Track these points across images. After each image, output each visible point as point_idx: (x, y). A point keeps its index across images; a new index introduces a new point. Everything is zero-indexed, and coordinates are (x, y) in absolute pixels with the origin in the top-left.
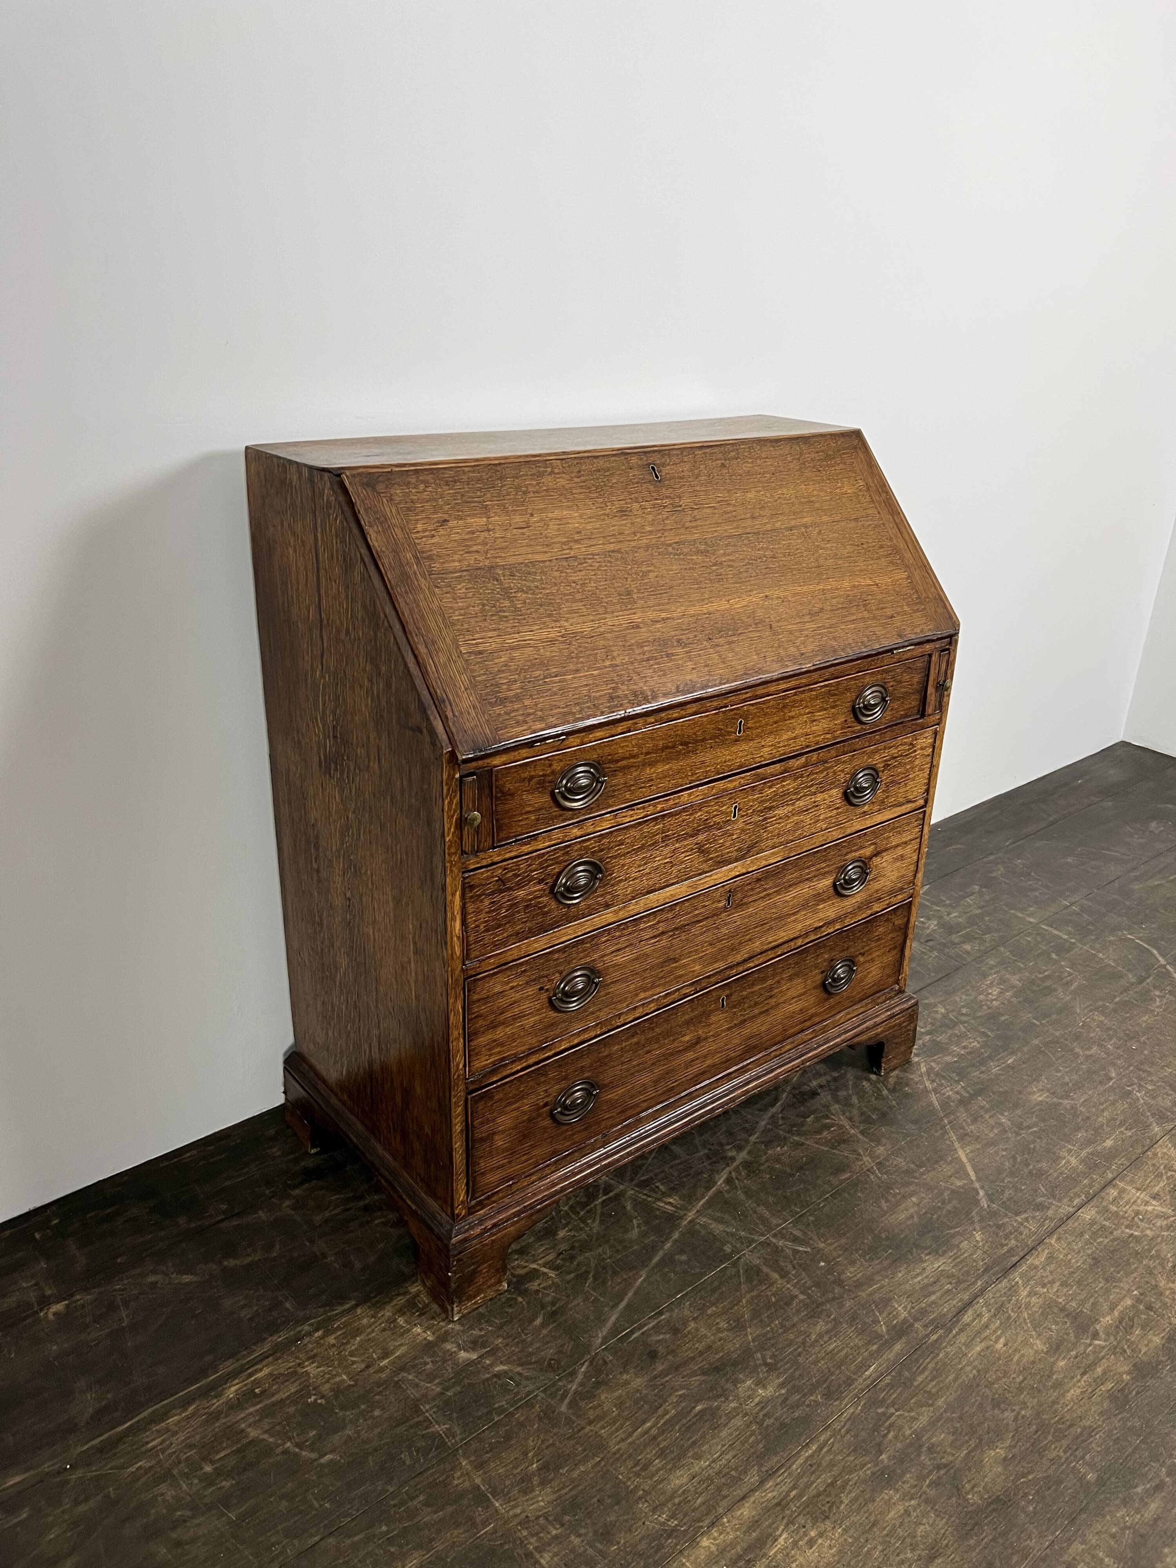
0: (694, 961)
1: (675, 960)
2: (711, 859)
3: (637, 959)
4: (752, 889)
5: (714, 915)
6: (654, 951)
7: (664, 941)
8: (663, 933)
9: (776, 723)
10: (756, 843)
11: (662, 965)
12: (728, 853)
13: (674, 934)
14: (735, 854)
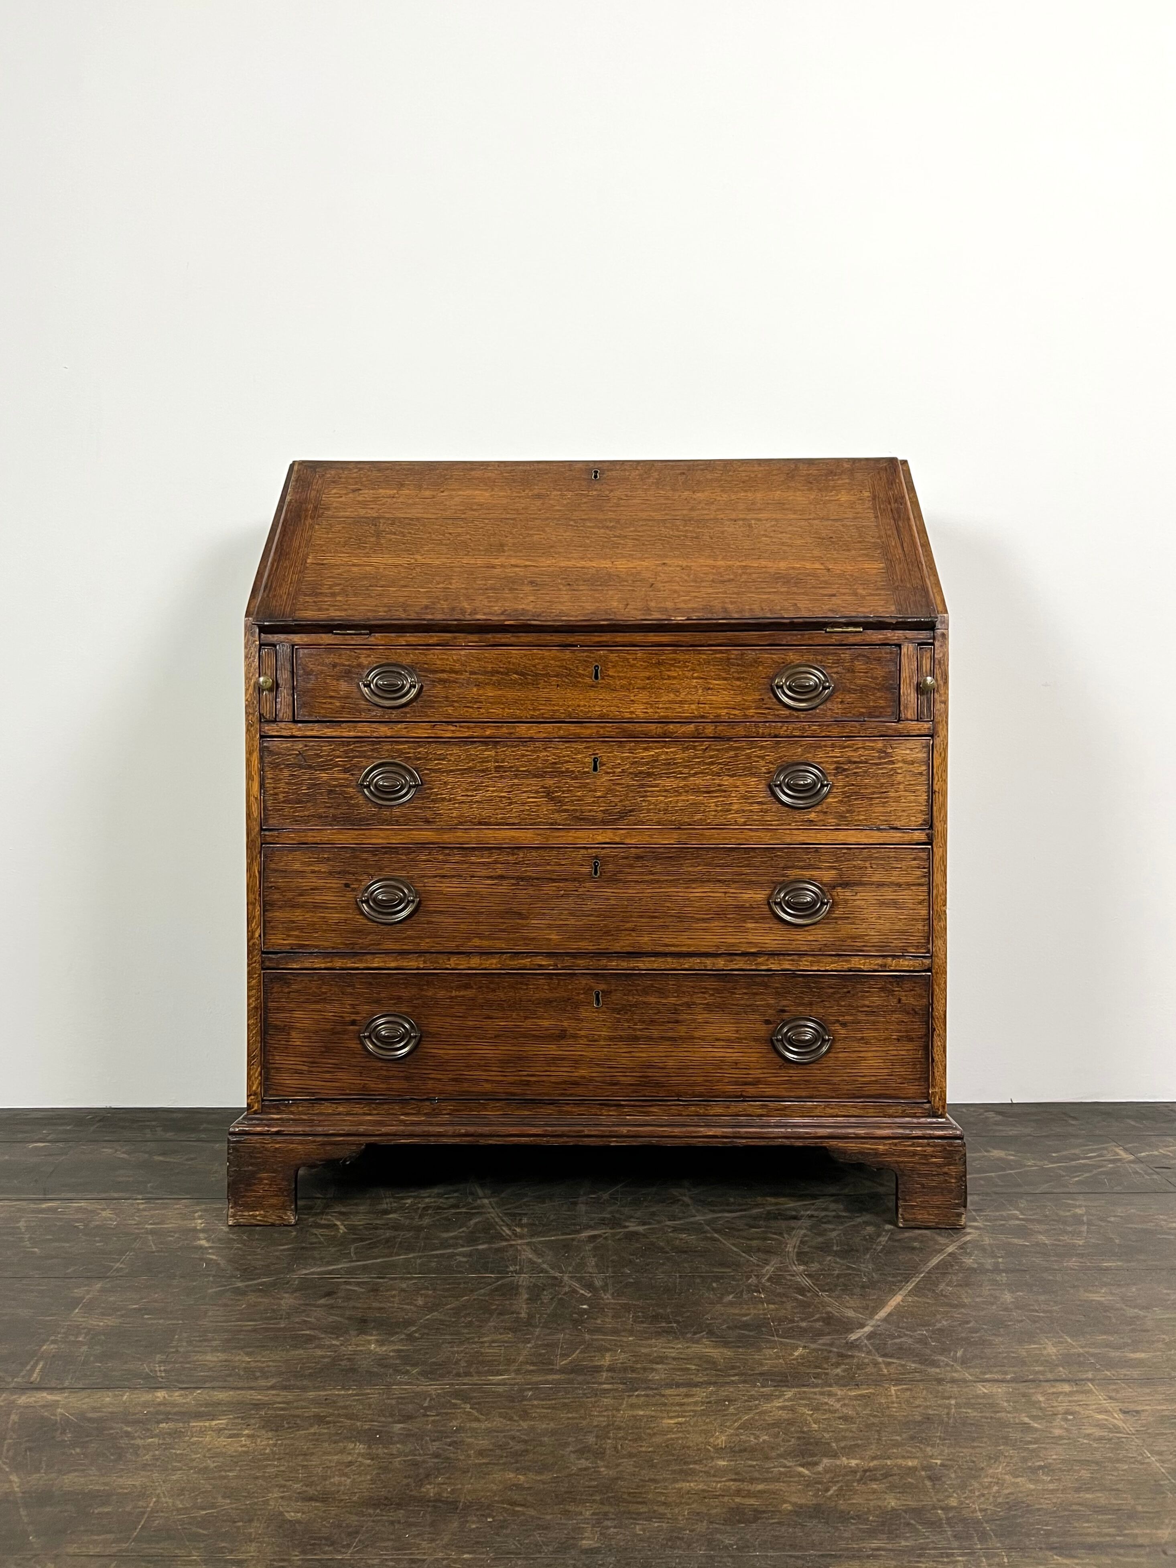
0: (550, 926)
1: (520, 915)
2: (566, 811)
3: (468, 895)
4: (631, 866)
5: (575, 880)
6: (491, 894)
7: (504, 887)
8: (502, 877)
9: (648, 678)
10: (631, 811)
11: (503, 914)
12: (590, 811)
13: (518, 884)
14: (600, 815)
